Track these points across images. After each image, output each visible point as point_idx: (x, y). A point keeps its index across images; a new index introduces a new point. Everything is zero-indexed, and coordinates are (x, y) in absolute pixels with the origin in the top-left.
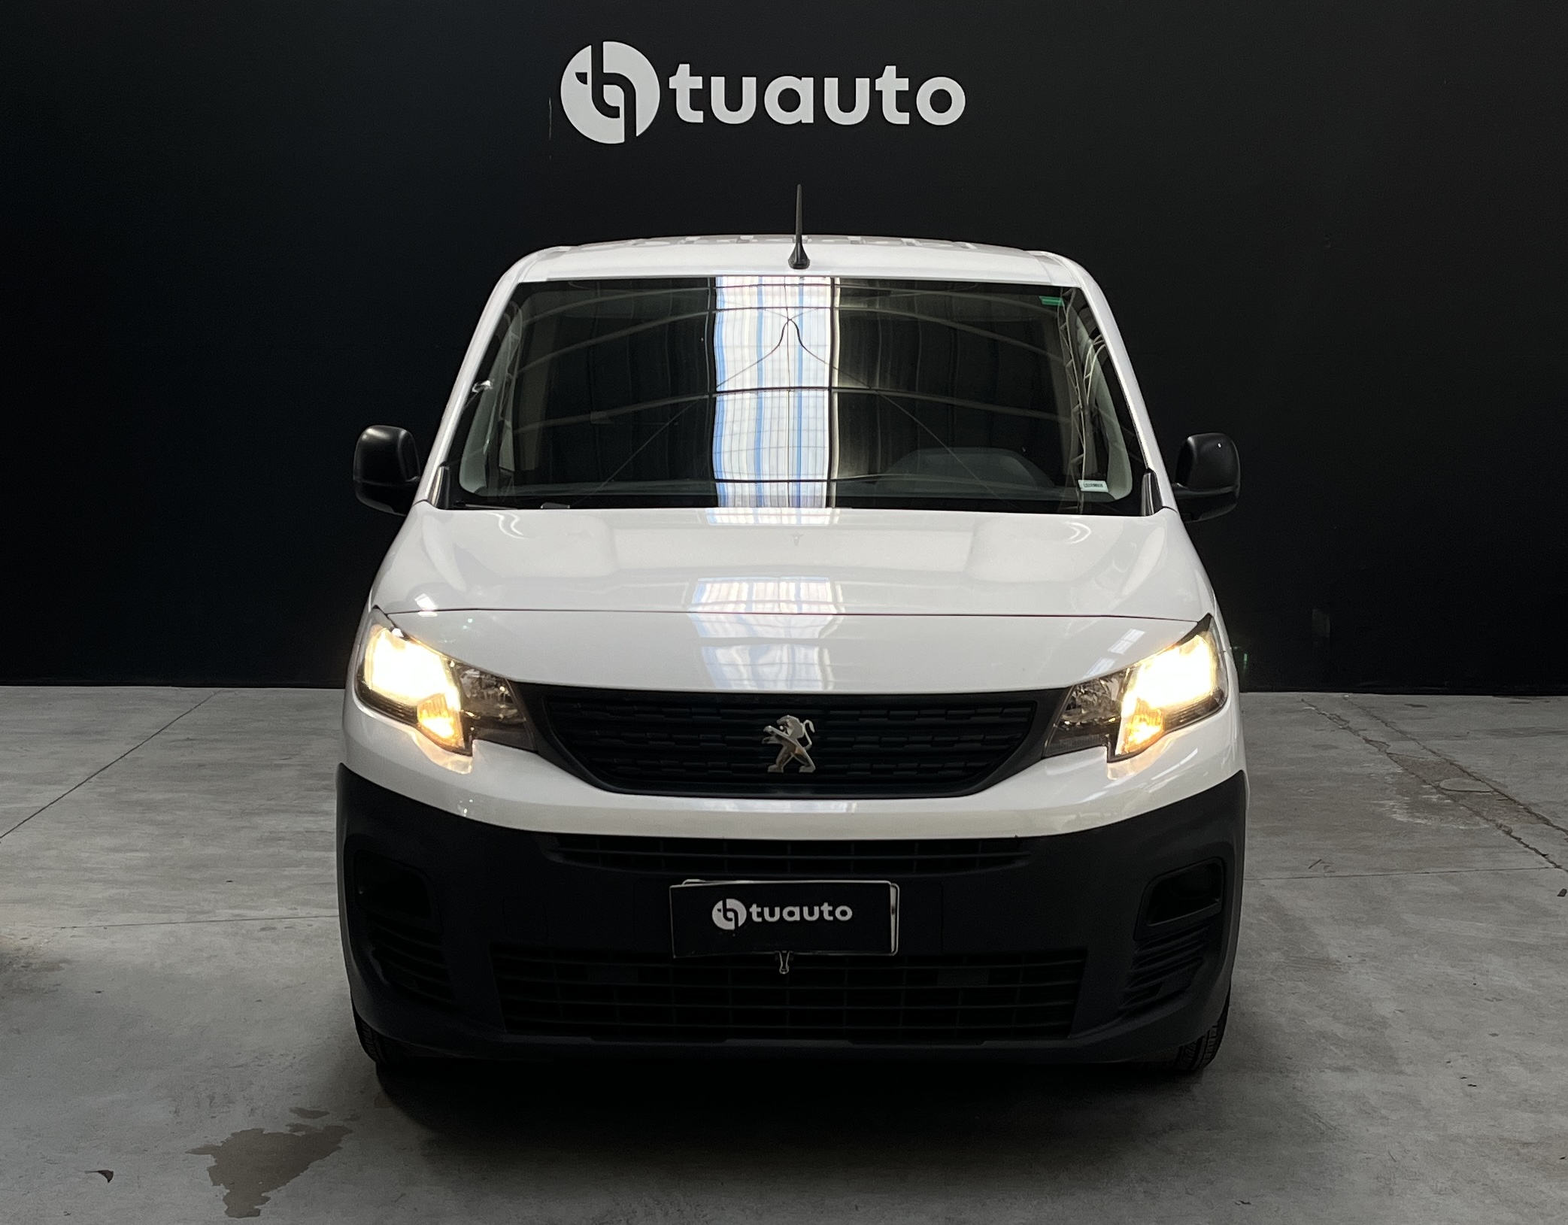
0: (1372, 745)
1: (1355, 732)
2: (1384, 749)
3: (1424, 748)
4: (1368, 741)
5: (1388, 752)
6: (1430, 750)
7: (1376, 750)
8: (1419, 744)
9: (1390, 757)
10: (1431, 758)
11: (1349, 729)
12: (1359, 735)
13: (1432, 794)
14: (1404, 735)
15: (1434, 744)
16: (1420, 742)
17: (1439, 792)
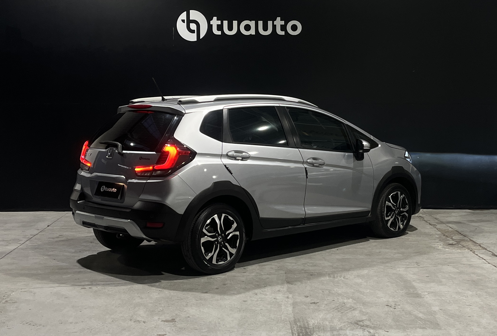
0: (432, 226)
1: (426, 222)
2: (435, 227)
3: (448, 226)
4: (430, 224)
5: (436, 227)
6: (449, 227)
7: (433, 227)
8: (446, 225)
9: (437, 229)
10: (450, 229)
11: (425, 220)
12: (427, 222)
13: (450, 240)
14: (442, 223)
15: (450, 225)
16: (446, 224)
17: (452, 240)
